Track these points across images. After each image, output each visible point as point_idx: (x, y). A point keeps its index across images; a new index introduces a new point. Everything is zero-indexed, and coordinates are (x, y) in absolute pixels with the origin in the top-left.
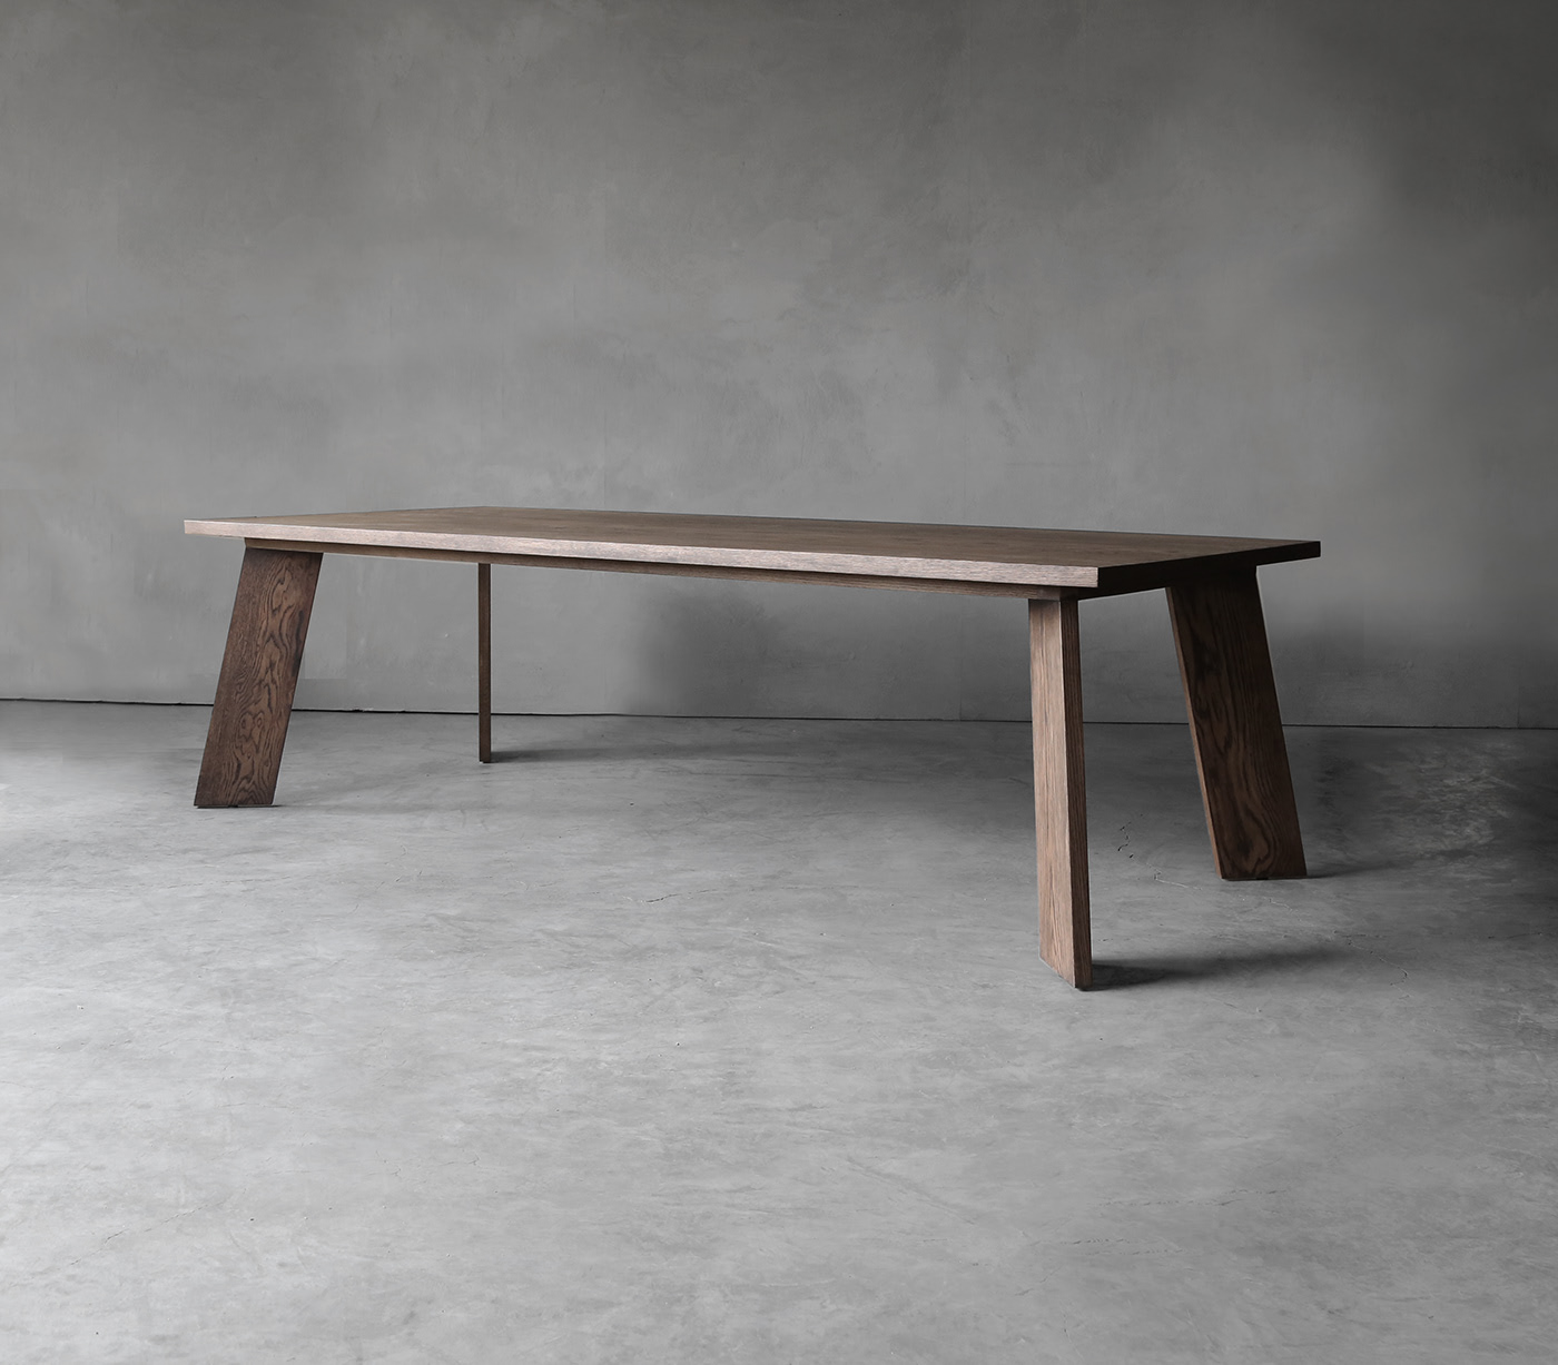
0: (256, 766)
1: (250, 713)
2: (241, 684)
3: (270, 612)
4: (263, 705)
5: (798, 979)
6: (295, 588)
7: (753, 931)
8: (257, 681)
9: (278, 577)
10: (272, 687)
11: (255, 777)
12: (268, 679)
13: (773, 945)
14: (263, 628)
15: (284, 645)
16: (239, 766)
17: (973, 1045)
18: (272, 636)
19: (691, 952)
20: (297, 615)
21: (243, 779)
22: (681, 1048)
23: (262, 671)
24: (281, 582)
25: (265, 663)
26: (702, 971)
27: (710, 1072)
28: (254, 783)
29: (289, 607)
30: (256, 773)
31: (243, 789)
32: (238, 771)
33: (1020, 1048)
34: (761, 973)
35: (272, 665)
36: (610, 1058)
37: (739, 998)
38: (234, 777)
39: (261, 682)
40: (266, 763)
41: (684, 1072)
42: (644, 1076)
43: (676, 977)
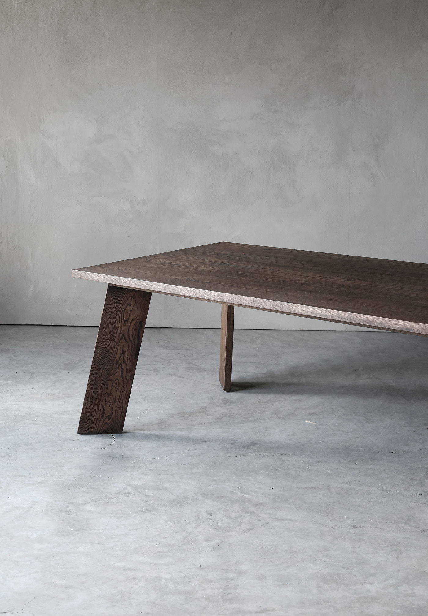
0: (114, 410)
1: (110, 380)
2: (105, 364)
3: (123, 322)
4: (118, 375)
5: (259, 520)
6: (137, 308)
7: (238, 486)
8: (115, 362)
9: (127, 302)
10: (124, 365)
11: (113, 416)
12: (121, 360)
13: (247, 496)
14: (119, 331)
15: (131, 341)
16: (104, 410)
17: (348, 568)
18: (124, 336)
19: (206, 500)
20: (138, 324)
21: (106, 418)
22: (202, 569)
23: (118, 356)
24: (129, 305)
25: (119, 351)
26: (211, 515)
27: (217, 585)
28: (112, 420)
29: (134, 319)
30: (114, 414)
31: (106, 423)
32: (103, 413)
33: (372, 571)
34: (241, 516)
35: (123, 353)
36: (167, 576)
37: (230, 533)
38: (101, 417)
39: (117, 362)
40: (119, 408)
41: (203, 585)
42: (184, 588)
43: (199, 518)
